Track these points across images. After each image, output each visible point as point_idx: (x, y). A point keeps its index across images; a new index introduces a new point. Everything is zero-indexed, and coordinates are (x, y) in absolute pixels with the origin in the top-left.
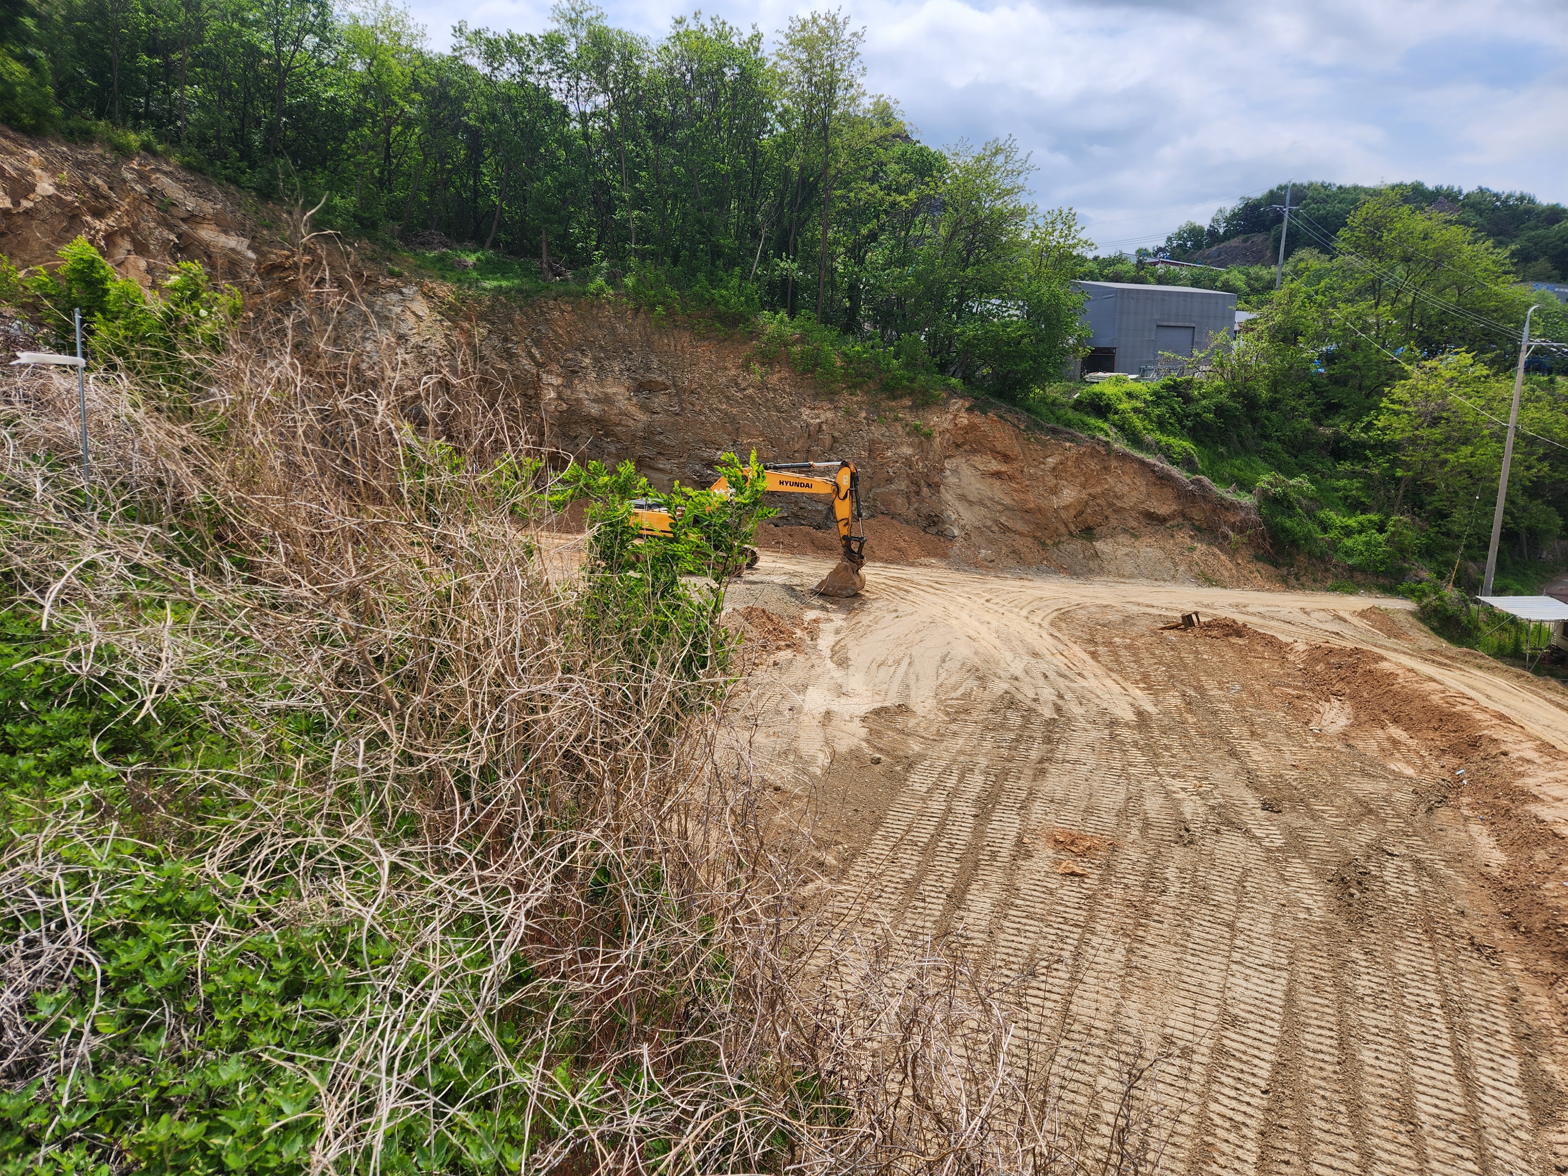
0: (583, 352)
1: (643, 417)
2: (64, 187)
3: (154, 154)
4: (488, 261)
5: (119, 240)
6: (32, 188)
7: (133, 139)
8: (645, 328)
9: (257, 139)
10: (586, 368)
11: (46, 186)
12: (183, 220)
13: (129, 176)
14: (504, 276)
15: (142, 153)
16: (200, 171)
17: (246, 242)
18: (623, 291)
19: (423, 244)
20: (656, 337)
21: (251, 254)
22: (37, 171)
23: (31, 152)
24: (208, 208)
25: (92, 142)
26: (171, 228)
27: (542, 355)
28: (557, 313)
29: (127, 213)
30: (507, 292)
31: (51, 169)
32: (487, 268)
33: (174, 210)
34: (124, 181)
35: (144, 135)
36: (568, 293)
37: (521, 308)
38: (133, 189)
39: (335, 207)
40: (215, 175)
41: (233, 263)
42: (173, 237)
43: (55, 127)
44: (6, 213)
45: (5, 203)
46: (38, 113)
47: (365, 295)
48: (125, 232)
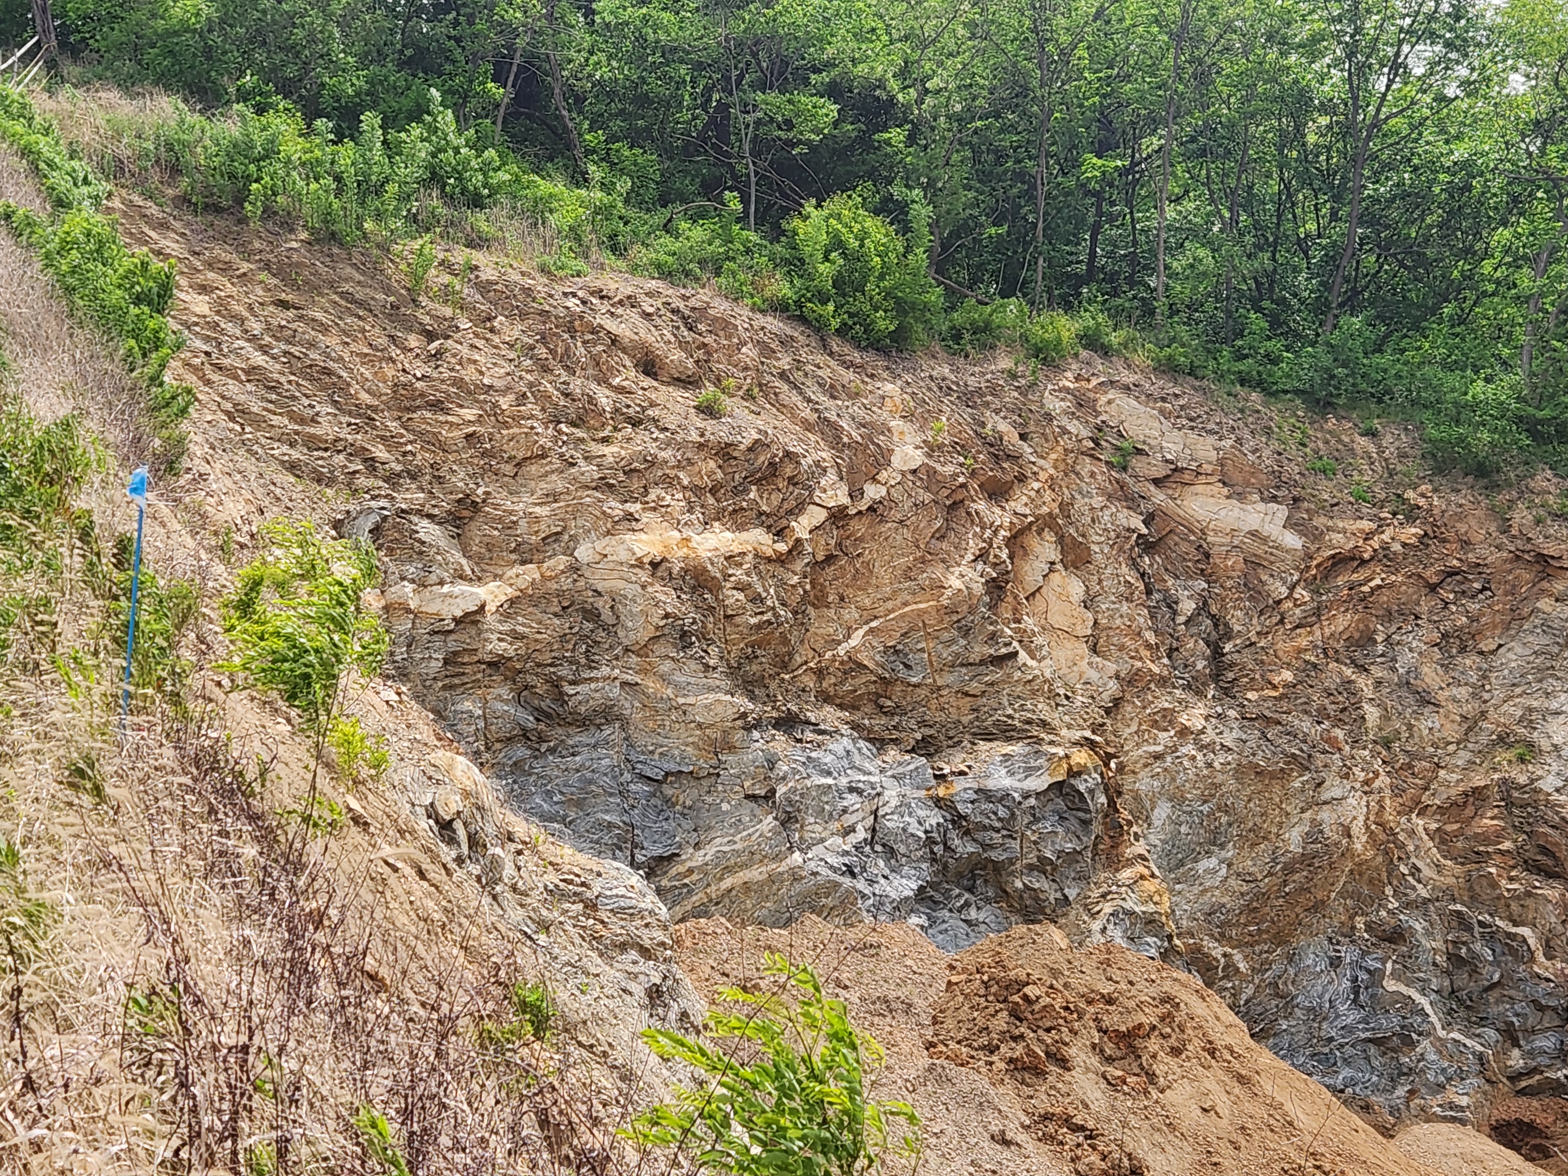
2: (940, 447)
3: (1105, 351)
5: (1032, 541)
6: (883, 458)
7: (1067, 328)
11: (910, 449)
12: (1157, 482)
13: (1055, 405)
15: (1084, 354)
16: (1194, 372)
17: (1282, 512)
21: (1293, 541)
22: (896, 424)
23: (889, 388)
24: (1206, 449)
25: (993, 347)
26: (1132, 501)
29: (1052, 484)
31: (918, 416)
33: (1140, 465)
34: (1049, 417)
38: (1065, 431)
39: (1473, 407)
40: (1220, 377)
41: (1253, 563)
42: (1137, 522)
43: (930, 329)
44: (838, 516)
45: (838, 496)
46: (902, 308)
47: (1545, 604)
48: (1046, 523)
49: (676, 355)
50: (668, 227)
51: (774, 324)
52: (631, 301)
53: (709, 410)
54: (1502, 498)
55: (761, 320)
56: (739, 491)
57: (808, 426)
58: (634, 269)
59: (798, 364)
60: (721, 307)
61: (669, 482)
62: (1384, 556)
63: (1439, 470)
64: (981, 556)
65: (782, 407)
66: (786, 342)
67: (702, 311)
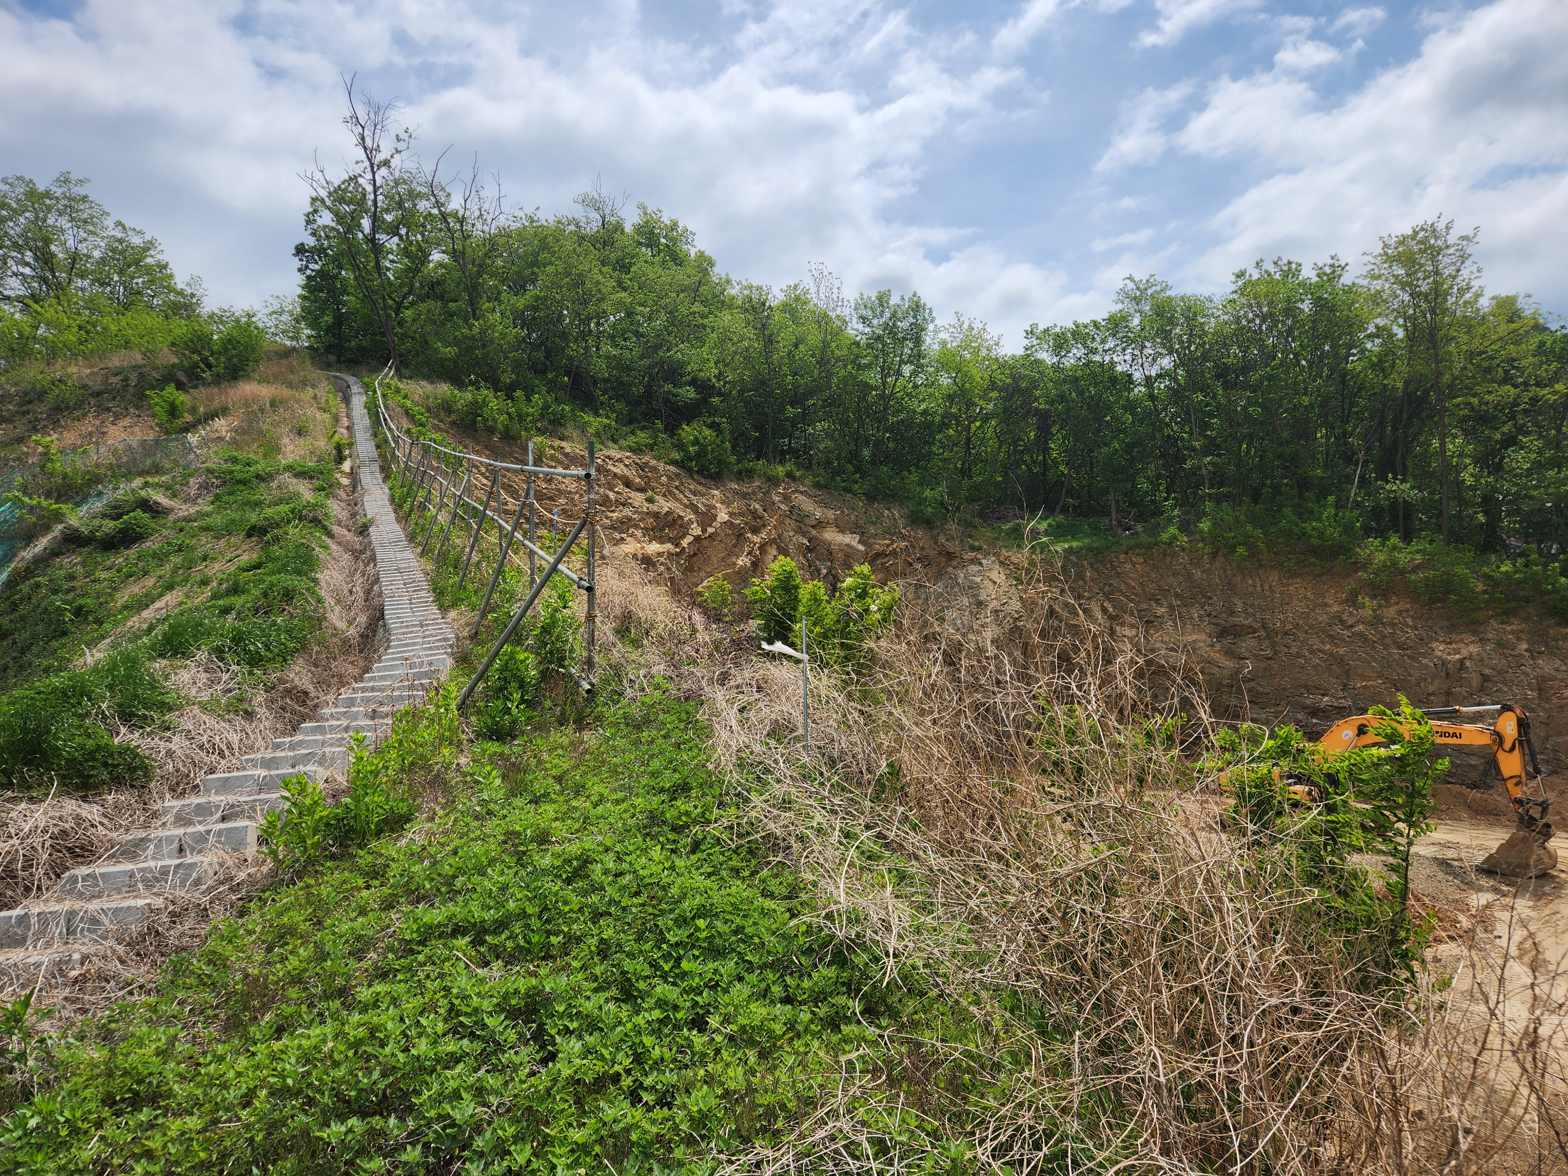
0: (1157, 601)
1: (1230, 664)
2: (735, 514)
3: (794, 479)
4: (1059, 526)
5: (769, 549)
6: (714, 518)
7: (780, 470)
8: (1225, 571)
9: (866, 453)
10: (1162, 617)
11: (724, 515)
12: (813, 527)
13: (777, 499)
14: (1074, 538)
15: (786, 480)
16: (826, 487)
17: (858, 537)
18: (1198, 536)
19: (998, 519)
20: (1239, 579)
21: (861, 548)
22: (718, 505)
23: (715, 492)
24: (831, 514)
25: (753, 478)
26: (804, 534)
27: (1114, 607)
28: (1128, 566)
29: (775, 527)
30: (1077, 552)
31: (726, 502)
32: (1057, 533)
33: (806, 520)
34: (774, 503)
35: (789, 466)
36: (1139, 546)
37: (1092, 565)
38: (780, 508)
39: (925, 499)
40: (836, 489)
41: (847, 556)
42: (805, 541)
43: (730, 471)
44: (697, 539)
45: (697, 531)
46: (721, 463)
47: (950, 569)
48: (772, 542)
49: (638, 480)
50: (633, 432)
51: (672, 468)
52: (620, 460)
53: (650, 500)
54: (935, 532)
55: (668, 467)
56: (662, 530)
57: (686, 506)
58: (621, 448)
59: (682, 484)
60: (653, 462)
61: (636, 527)
62: (894, 553)
63: (913, 522)
64: (750, 553)
65: (677, 499)
66: (677, 475)
67: (647, 464)
